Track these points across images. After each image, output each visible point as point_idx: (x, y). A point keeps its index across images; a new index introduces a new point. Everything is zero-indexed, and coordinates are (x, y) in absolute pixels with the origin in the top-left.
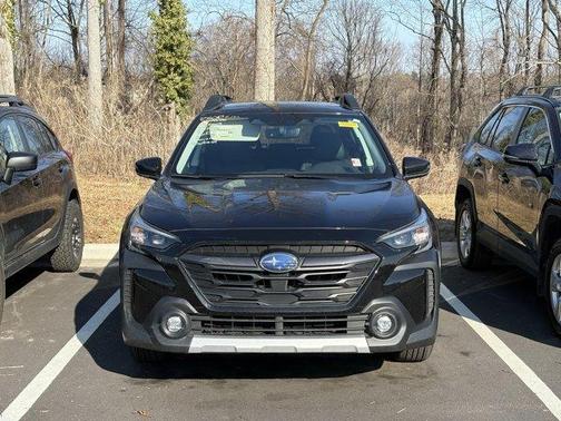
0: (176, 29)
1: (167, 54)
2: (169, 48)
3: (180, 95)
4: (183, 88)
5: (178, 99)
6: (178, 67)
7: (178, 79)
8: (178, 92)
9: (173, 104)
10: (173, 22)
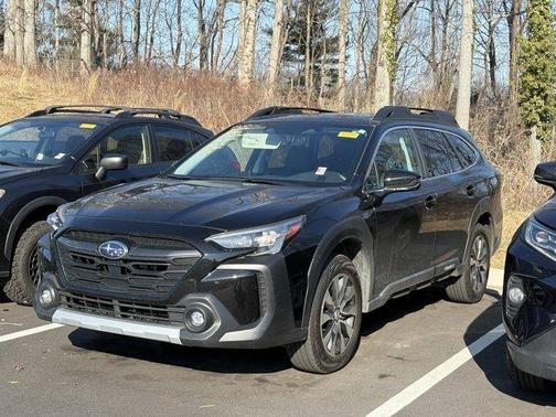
0: (542, 52)
1: (530, 78)
2: (533, 71)
3: (542, 119)
4: (546, 111)
5: (540, 123)
6: (542, 90)
7: (542, 102)
8: (540, 115)
9: (534, 129)
10: (539, 45)
